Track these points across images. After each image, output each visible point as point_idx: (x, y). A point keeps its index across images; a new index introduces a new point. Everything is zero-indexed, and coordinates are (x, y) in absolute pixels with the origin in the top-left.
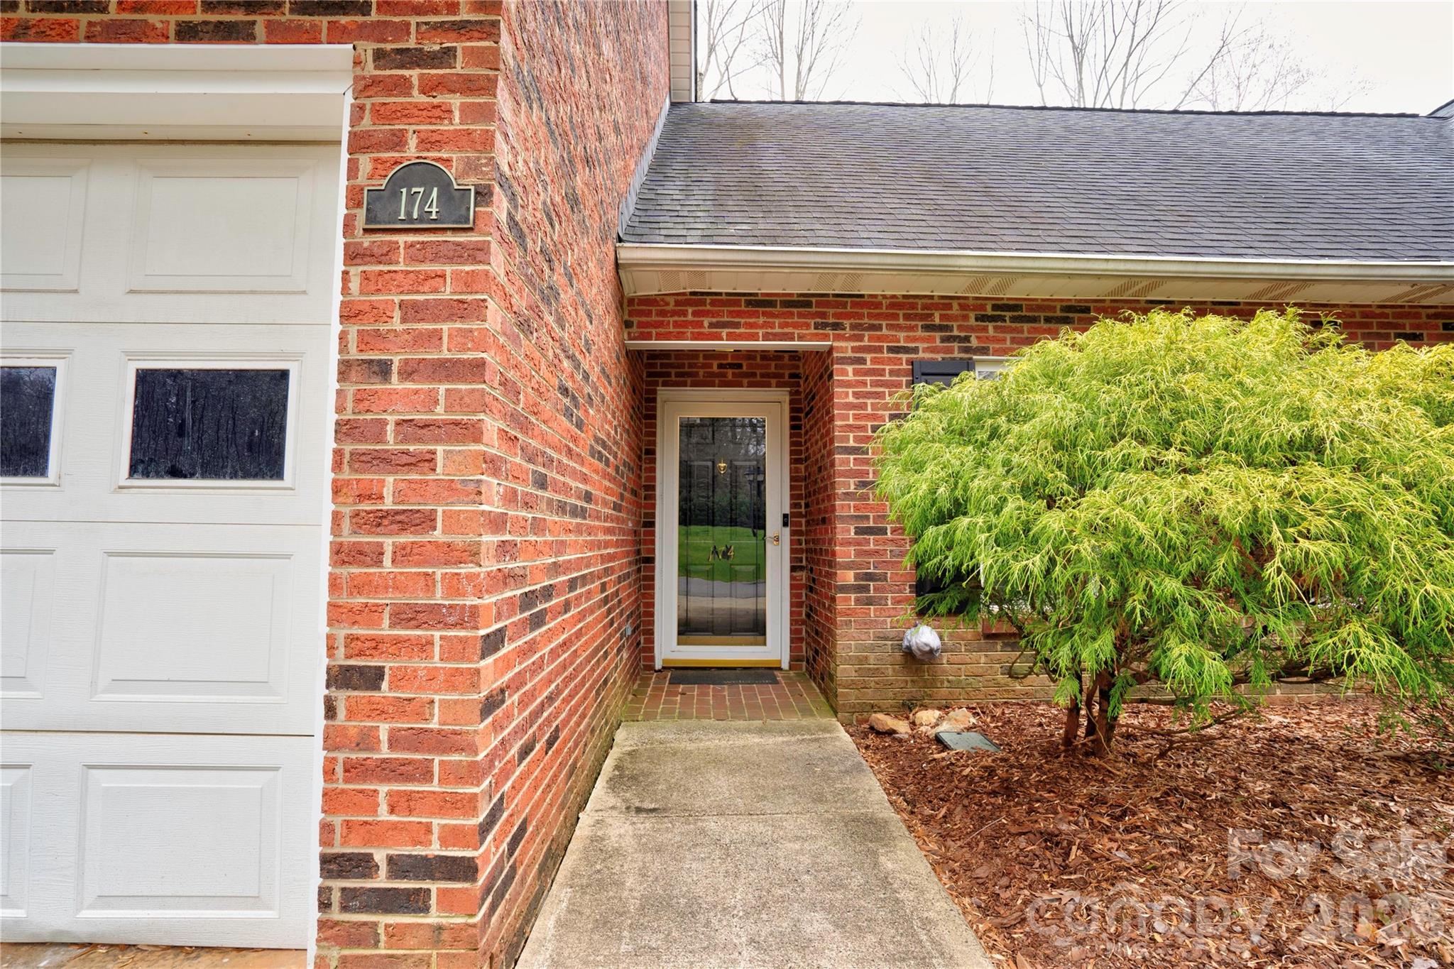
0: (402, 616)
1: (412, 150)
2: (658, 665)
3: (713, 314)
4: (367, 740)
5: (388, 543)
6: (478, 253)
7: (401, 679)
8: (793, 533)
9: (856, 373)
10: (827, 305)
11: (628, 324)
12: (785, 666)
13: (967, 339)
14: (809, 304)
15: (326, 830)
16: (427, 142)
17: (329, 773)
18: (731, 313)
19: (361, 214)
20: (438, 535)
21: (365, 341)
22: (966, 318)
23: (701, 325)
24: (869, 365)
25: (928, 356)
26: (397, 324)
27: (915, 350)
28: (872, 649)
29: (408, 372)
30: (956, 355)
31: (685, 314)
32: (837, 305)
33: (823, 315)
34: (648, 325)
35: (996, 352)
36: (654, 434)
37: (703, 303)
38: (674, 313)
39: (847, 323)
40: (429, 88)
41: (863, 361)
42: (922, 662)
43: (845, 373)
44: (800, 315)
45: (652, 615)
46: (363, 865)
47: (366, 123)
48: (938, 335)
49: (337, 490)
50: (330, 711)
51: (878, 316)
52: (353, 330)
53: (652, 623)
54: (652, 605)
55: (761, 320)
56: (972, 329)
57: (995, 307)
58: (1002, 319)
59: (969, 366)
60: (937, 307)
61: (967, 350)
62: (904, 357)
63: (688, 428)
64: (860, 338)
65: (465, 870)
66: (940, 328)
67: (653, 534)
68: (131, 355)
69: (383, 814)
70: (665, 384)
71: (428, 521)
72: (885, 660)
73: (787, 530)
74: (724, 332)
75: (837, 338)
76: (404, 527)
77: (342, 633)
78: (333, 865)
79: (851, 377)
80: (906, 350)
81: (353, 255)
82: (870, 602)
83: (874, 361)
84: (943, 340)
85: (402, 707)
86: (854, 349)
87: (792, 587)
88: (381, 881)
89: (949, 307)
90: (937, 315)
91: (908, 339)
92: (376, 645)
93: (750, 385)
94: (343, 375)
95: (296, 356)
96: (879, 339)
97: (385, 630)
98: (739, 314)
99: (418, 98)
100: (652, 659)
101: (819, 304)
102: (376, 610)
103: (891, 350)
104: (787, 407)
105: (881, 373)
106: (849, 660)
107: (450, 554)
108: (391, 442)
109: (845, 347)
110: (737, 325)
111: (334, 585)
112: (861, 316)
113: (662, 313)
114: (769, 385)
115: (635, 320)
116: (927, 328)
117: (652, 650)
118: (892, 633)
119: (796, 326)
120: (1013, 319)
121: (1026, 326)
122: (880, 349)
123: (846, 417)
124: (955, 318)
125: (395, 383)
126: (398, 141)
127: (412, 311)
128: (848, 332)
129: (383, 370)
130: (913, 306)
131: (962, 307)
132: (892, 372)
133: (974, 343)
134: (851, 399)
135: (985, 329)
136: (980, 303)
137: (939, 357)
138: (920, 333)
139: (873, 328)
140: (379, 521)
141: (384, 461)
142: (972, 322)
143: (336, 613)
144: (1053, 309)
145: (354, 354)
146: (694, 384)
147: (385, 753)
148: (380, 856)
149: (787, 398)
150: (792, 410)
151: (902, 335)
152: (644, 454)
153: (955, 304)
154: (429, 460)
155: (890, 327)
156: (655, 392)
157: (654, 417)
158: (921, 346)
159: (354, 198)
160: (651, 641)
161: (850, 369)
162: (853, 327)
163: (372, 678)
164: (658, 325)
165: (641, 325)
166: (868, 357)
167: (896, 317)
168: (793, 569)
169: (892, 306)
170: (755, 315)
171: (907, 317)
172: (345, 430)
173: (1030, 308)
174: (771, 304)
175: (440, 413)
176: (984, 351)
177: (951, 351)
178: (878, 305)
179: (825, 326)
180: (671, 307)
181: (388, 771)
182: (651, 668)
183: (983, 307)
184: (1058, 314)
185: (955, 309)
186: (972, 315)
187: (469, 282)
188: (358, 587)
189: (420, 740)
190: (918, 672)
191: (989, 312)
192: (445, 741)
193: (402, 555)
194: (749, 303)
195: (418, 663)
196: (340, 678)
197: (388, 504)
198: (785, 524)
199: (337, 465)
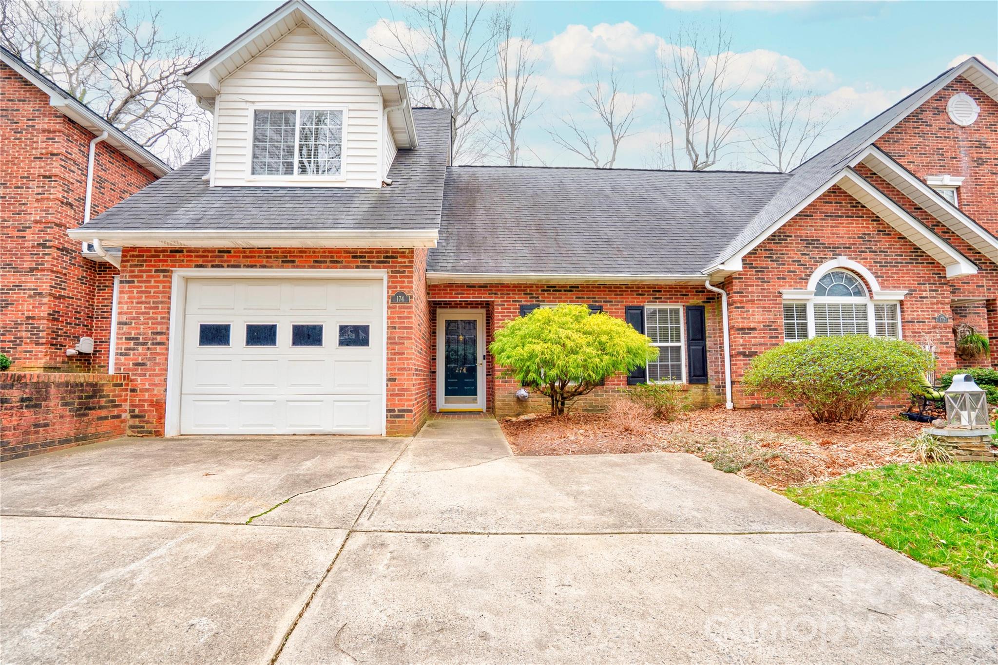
0: (399, 369)
1: (398, 289)
2: (438, 411)
3: (456, 290)
4: (394, 390)
5: (397, 357)
6: (411, 307)
7: (400, 380)
8: (487, 362)
9: (502, 309)
10: (493, 287)
11: (428, 294)
12: (485, 411)
13: (538, 297)
14: (487, 287)
15: (387, 405)
16: (401, 287)
17: (387, 396)
18: (462, 290)
19: (390, 301)
20: (405, 356)
21: (392, 323)
22: (538, 290)
23: (452, 294)
24: (506, 306)
25: (525, 303)
26: (397, 320)
27: (521, 301)
28: (506, 397)
29: (399, 328)
30: (534, 303)
31: (447, 290)
32: (496, 287)
33: (491, 290)
34: (435, 294)
35: (548, 302)
36: (435, 326)
37: (452, 286)
38: (443, 290)
39: (499, 293)
40: (401, 277)
41: (504, 305)
42: (522, 401)
43: (498, 309)
44: (484, 290)
45: (435, 392)
46: (393, 411)
47: (390, 284)
48: (529, 296)
49: (387, 348)
50: (387, 385)
51: (509, 290)
52: (389, 321)
53: (435, 395)
54: (435, 389)
55: (471, 292)
56: (540, 294)
57: (548, 287)
58: (550, 291)
59: (538, 306)
60: (528, 287)
61: (538, 301)
62: (517, 303)
63: (449, 323)
64: (503, 298)
65: (411, 411)
66: (529, 294)
67: (435, 363)
68: (338, 322)
69: (397, 402)
70: (440, 308)
71: (404, 353)
72: (511, 400)
73: (485, 361)
74: (459, 296)
75: (496, 298)
76: (399, 354)
77: (389, 372)
78: (388, 411)
79: (500, 310)
80: (518, 301)
81: (389, 308)
82: (506, 382)
83: (508, 305)
84: (530, 298)
85: (400, 384)
86: (501, 301)
87: (487, 382)
88: (397, 413)
89: (532, 287)
90: (528, 290)
91: (519, 298)
92: (395, 374)
93: (471, 308)
94: (388, 329)
95: (371, 322)
96: (509, 298)
97: (396, 372)
98: (464, 290)
99: (399, 279)
100: (436, 408)
101: (490, 287)
102: (395, 368)
103: (513, 301)
104: (485, 316)
105: (510, 309)
106: (499, 401)
107: (407, 359)
108: (397, 340)
109: (498, 301)
110: (464, 294)
111: (387, 364)
112: (503, 290)
113: (439, 290)
114: (478, 308)
115: (431, 292)
116: (525, 294)
117: (435, 405)
118: (513, 391)
119: (483, 294)
120: (553, 291)
121: (558, 293)
122: (510, 301)
123: (498, 323)
124: (534, 291)
125: (397, 330)
126: (396, 287)
127: (400, 318)
128: (499, 296)
129: (395, 328)
130: (521, 287)
131: (537, 287)
132: (514, 309)
133: (540, 299)
134: (500, 317)
135: (544, 294)
136: (542, 286)
137: (529, 303)
138: (523, 296)
139: (507, 294)
140: (395, 354)
141: (396, 343)
142: (540, 292)
143: (388, 369)
144: (566, 287)
145: (390, 325)
146: (450, 308)
147: (397, 392)
148: (396, 409)
149: (485, 312)
150: (487, 317)
151: (517, 296)
152: (433, 333)
153: (534, 286)
154: (403, 343)
155: (513, 294)
156: (436, 311)
157: (436, 320)
158: (523, 300)
159: (389, 297)
160: (435, 402)
161: (500, 308)
162: (501, 294)
163: (394, 380)
164: (439, 294)
165: (433, 294)
166: (506, 304)
167: (515, 290)
168: (487, 375)
169: (513, 287)
170: (469, 290)
171: (518, 291)
172: (388, 338)
173: (559, 287)
174: (474, 287)
175: (405, 335)
176: (544, 301)
177: (533, 301)
178: (509, 287)
179: (492, 294)
180: (442, 288)
181: (397, 395)
182: (435, 412)
183: (543, 287)
184: (568, 289)
185: (534, 288)
186: (540, 290)
187: (409, 313)
188: (392, 364)
189: (403, 390)
190: (522, 404)
191: (546, 288)
192: (407, 390)
193: (399, 359)
194: (467, 286)
195: (403, 377)
196: (389, 380)
197: (396, 351)
198: (484, 359)
199: (387, 344)
